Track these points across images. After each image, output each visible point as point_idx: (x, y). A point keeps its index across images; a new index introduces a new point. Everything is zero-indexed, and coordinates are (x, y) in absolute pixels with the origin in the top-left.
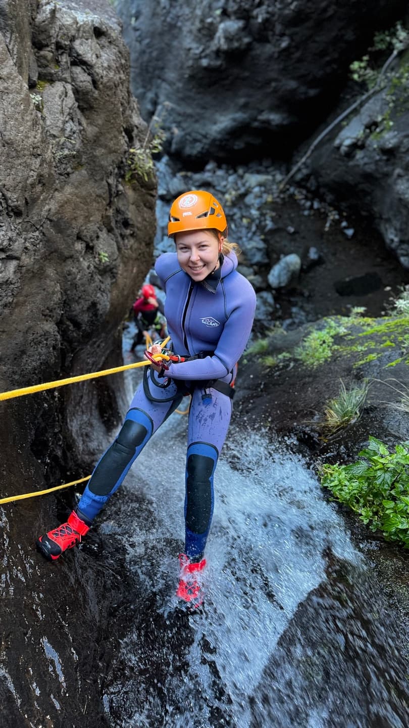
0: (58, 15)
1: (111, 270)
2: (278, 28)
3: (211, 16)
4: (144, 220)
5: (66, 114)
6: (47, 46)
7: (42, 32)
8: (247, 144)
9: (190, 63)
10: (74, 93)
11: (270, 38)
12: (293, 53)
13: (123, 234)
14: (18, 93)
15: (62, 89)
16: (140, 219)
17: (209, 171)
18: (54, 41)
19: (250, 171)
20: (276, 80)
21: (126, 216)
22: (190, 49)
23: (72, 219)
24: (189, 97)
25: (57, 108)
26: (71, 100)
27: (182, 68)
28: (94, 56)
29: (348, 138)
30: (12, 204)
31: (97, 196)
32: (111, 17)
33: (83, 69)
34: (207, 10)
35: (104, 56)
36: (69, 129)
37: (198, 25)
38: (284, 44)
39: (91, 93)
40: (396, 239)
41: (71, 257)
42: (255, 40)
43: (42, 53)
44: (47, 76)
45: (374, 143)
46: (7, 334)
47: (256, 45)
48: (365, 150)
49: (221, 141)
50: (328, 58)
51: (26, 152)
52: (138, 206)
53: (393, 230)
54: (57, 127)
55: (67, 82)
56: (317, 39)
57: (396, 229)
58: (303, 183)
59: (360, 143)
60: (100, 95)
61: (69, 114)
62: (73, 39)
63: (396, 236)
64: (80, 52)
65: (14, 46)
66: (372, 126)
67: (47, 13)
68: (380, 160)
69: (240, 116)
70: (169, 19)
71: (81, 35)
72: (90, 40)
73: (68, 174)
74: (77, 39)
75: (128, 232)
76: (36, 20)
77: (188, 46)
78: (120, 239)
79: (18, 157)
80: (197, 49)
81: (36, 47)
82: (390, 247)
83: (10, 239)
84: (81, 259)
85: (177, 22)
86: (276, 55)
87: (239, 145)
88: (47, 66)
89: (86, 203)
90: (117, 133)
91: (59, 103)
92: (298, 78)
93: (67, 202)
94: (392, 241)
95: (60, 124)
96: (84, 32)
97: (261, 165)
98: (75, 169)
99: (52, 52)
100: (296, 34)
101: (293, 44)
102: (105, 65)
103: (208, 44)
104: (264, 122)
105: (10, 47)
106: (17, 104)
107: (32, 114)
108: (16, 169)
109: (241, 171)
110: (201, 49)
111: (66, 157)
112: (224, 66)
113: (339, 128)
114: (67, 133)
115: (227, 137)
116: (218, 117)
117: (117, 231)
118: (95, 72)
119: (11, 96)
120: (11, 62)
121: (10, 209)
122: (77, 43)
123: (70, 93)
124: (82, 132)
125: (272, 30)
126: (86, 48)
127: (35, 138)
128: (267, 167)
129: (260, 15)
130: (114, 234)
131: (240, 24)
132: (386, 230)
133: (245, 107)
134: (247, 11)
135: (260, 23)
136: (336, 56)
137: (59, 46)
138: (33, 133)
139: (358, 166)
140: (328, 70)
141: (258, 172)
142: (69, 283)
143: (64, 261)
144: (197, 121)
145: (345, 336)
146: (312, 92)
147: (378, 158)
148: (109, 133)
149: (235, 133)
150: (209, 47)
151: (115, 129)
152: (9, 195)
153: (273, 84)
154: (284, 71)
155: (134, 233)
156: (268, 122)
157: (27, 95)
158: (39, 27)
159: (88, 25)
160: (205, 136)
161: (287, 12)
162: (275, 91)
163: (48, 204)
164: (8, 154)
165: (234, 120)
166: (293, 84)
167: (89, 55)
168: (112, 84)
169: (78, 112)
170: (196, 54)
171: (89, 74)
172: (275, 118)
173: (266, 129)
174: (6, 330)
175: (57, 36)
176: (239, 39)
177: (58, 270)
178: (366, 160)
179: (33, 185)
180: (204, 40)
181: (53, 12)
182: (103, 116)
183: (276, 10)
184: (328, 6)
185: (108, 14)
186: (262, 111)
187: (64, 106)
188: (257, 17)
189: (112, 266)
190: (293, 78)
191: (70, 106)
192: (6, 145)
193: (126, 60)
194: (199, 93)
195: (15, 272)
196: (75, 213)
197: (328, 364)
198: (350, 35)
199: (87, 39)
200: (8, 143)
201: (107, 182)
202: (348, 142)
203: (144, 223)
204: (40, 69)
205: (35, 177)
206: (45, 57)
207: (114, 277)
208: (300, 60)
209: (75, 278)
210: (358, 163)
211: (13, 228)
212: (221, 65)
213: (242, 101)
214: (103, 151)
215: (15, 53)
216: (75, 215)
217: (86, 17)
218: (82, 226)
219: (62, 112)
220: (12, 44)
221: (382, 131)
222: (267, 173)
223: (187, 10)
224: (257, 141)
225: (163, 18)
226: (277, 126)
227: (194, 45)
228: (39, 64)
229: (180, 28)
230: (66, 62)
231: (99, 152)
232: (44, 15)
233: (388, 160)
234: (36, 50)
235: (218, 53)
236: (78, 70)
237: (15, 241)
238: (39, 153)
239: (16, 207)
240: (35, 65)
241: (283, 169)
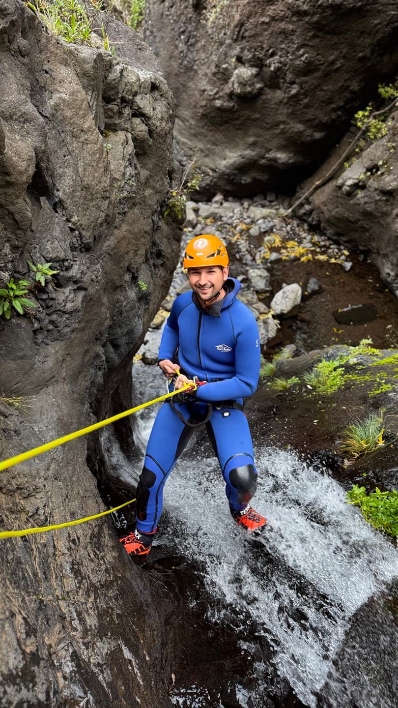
0: (125, 74)
1: (146, 297)
2: (289, 77)
3: (227, 63)
4: (173, 251)
5: (126, 159)
6: (115, 100)
7: (112, 88)
8: (254, 179)
9: (204, 103)
10: (133, 141)
11: (281, 85)
12: (301, 100)
13: (156, 264)
14: (95, 144)
15: (124, 137)
16: (169, 251)
17: (216, 202)
18: (120, 96)
19: (255, 204)
20: (284, 122)
21: (160, 248)
22: (204, 91)
23: (125, 253)
24: (201, 134)
25: (119, 155)
26: (130, 148)
27: (195, 107)
28: (152, 109)
29: (350, 179)
30: (85, 242)
31: (145, 232)
32: (158, 71)
33: (142, 120)
34: (223, 57)
35: (158, 109)
36: (128, 173)
37: (213, 69)
38: (294, 92)
39: (147, 141)
40: (392, 274)
41: (121, 286)
42: (266, 86)
43: (110, 106)
44: (112, 126)
45: (373, 184)
46: (71, 357)
47: (267, 90)
48: (365, 190)
49: (229, 175)
50: (333, 106)
51: (99, 195)
52: (169, 239)
53: (389, 265)
54: (119, 171)
55: (127, 131)
56: (325, 88)
57: (392, 264)
58: (305, 218)
59: (361, 184)
60: (153, 143)
61: (129, 160)
62: (135, 94)
63: (392, 270)
64: (141, 106)
65: (93, 102)
66: (373, 169)
67: (118, 72)
68: (380, 200)
69: (249, 153)
70: (185, 62)
71: (142, 91)
72: (148, 95)
73: (125, 213)
74: (139, 94)
75: (160, 262)
76: (108, 78)
77: (203, 88)
78: (153, 268)
79: (92, 200)
80: (211, 91)
81: (105, 101)
82: (386, 280)
83: (82, 273)
84: (127, 289)
85: (193, 66)
86: (285, 101)
87: (246, 179)
88: (113, 117)
89: (137, 239)
90: (163, 176)
91: (122, 150)
92: (305, 122)
93: (124, 238)
94: (389, 274)
95: (122, 169)
96: (144, 88)
97: (265, 199)
98: (130, 208)
99: (118, 106)
100: (306, 82)
101: (302, 91)
102: (159, 116)
103: (222, 87)
104: (271, 160)
105: (91, 104)
106: (94, 153)
107: (104, 162)
108: (91, 210)
109: (246, 204)
110: (215, 91)
111: (124, 198)
112: (236, 108)
113: (341, 169)
114: (127, 176)
115: (235, 172)
116: (228, 153)
117: (151, 262)
118: (152, 123)
119: (89, 146)
120: (91, 117)
121: (83, 245)
122: (138, 99)
123: (130, 141)
124: (138, 176)
125: (283, 78)
126: (144, 102)
127: (105, 182)
128: (271, 202)
129: (273, 64)
130: (149, 265)
131: (254, 71)
132: (383, 264)
133: (254, 145)
134: (261, 60)
135: (271, 71)
136: (341, 104)
137: (123, 100)
138: (105, 178)
139: (359, 204)
140: (334, 116)
141: (263, 206)
142: (117, 309)
143: (115, 290)
144: (207, 156)
145: (356, 364)
146: (318, 135)
147: (378, 198)
148: (157, 175)
149: (243, 168)
150: (223, 89)
151: (161, 172)
152: (84, 233)
153: (282, 126)
154: (293, 115)
155: (164, 263)
156: (275, 160)
157: (102, 145)
158: (110, 84)
159: (147, 81)
160: (214, 170)
161: (297, 62)
162: (283, 132)
163: (108, 240)
164: (85, 197)
165: (243, 157)
166: (300, 127)
167: (148, 108)
168: (163, 133)
169: (135, 158)
170: (210, 95)
171: (146, 125)
172: (282, 157)
173: (272, 167)
174: (70, 353)
175: (123, 91)
176: (253, 84)
177: (110, 298)
178: (366, 199)
179: (101, 225)
180: (218, 84)
181: (122, 71)
182: (154, 160)
183: (288, 60)
184: (336, 60)
185: (155, 68)
186: (270, 150)
187: (125, 152)
188: (270, 66)
189: (147, 294)
190: (300, 122)
191: (129, 153)
192: (84, 189)
193: (173, 111)
194: (211, 131)
195: (82, 302)
196: (128, 248)
197: (342, 392)
198: (355, 86)
199: (146, 94)
200: (86, 188)
201: (152, 220)
202: (349, 182)
203: (173, 253)
204: (106, 120)
205: (104, 217)
206: (111, 110)
207: (148, 303)
208: (307, 106)
209: (122, 306)
210: (359, 202)
211: (84, 262)
212: (234, 106)
213: (251, 140)
214: (151, 191)
215: (94, 108)
216: (128, 249)
217: (145, 75)
218: (132, 259)
219: (124, 159)
220: (92, 101)
221: (382, 174)
222: (271, 207)
223: (203, 56)
224: (264, 177)
225: (180, 61)
226: (283, 164)
227: (209, 87)
228: (106, 116)
229: (196, 72)
230: (128, 114)
231: (148, 192)
232: (115, 74)
233: (387, 200)
234: (105, 103)
235: (231, 95)
236: (137, 121)
237: (86, 274)
238: (108, 196)
239: (88, 243)
240: (103, 116)
241: (286, 204)
